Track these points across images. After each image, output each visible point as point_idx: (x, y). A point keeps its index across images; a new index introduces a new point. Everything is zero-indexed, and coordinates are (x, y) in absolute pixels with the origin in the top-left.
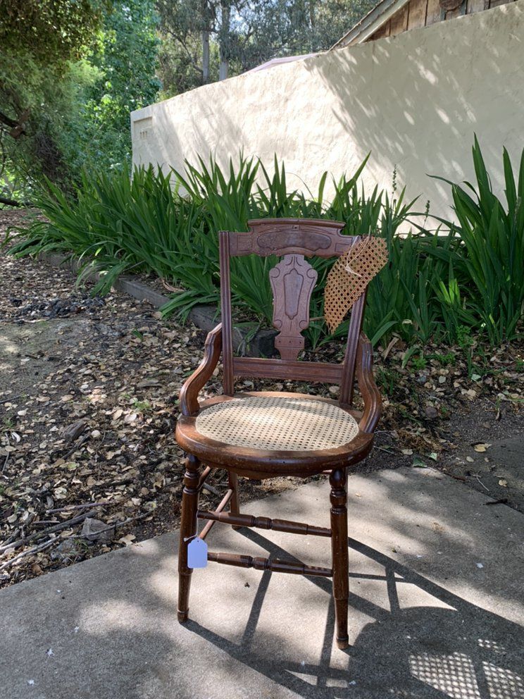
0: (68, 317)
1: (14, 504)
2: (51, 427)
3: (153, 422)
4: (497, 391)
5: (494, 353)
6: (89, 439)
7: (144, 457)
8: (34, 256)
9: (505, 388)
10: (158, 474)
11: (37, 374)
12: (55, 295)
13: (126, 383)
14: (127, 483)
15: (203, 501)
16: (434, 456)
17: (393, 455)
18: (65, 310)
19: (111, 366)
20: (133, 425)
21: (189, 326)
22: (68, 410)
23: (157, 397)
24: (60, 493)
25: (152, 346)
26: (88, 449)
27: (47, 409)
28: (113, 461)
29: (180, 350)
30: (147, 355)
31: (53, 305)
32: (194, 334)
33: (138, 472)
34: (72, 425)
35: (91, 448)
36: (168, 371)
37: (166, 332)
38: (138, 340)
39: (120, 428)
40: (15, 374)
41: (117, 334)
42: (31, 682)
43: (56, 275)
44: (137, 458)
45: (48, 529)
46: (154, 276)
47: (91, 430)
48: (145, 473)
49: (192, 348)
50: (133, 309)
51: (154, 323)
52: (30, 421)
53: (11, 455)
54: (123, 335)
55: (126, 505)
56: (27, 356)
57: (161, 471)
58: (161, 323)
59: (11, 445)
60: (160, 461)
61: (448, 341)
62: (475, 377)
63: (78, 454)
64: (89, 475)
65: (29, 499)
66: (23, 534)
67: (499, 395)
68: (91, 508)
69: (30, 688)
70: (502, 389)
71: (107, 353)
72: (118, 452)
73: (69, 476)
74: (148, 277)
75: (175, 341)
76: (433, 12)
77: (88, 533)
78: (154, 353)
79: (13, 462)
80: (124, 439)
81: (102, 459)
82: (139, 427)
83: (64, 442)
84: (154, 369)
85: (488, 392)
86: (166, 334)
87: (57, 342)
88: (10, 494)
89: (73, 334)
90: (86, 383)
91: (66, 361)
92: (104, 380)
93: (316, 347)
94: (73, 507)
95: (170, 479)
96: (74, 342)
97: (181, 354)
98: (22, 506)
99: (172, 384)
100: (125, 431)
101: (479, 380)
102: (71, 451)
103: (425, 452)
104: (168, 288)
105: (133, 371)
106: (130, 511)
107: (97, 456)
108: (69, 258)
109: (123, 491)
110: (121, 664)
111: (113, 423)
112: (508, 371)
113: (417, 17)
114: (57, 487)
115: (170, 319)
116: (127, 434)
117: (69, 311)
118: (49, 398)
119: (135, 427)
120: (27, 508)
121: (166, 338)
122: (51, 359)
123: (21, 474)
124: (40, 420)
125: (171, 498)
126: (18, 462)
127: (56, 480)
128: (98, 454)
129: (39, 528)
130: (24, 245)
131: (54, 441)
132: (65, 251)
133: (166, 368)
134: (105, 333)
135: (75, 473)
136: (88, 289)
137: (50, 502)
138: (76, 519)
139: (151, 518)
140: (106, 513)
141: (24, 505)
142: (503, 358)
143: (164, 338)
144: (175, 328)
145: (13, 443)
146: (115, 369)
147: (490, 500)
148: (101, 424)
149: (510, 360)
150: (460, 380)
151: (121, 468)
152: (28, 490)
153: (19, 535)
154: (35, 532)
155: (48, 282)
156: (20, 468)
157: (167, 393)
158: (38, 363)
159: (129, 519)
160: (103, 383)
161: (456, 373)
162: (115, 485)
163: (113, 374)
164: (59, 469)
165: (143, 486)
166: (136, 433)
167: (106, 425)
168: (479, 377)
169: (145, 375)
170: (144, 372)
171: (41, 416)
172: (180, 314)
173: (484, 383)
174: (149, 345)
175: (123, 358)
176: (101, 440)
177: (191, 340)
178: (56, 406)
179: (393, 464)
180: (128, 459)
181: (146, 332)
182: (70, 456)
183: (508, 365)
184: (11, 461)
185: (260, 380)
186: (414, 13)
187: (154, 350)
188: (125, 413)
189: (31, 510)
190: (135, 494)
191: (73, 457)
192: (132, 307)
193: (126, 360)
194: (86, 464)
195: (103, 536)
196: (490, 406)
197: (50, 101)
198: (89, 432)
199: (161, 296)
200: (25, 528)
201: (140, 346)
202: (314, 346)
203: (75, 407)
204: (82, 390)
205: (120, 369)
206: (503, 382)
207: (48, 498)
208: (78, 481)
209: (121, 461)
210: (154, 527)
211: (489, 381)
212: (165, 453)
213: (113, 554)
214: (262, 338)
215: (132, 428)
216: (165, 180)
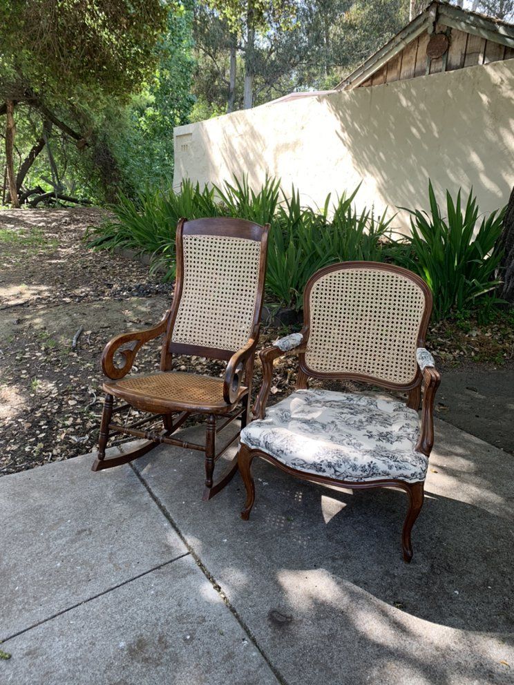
0: (150, 297)
5: (434, 326)
8: (109, 250)
9: (437, 348)
12: (135, 280)
18: (147, 292)
20: (204, 363)
27: (150, 354)
31: (138, 288)
39: (197, 364)
42: (175, 470)
43: (131, 266)
47: (180, 366)
52: (141, 360)
56: (131, 321)
69: (175, 472)
76: (421, 59)
89: (157, 308)
100: (200, 366)
108: (139, 253)
112: (441, 338)
113: (409, 62)
116: (202, 369)
117: (150, 293)
118: (149, 347)
122: (146, 324)
124: (147, 359)
130: (100, 241)
132: (133, 247)
136: (158, 277)
142: (439, 329)
149: (443, 330)
155: (126, 271)
171: (147, 357)
178: (155, 352)
186: (406, 58)
214: (283, 314)
215: (204, 365)
216: (210, 195)
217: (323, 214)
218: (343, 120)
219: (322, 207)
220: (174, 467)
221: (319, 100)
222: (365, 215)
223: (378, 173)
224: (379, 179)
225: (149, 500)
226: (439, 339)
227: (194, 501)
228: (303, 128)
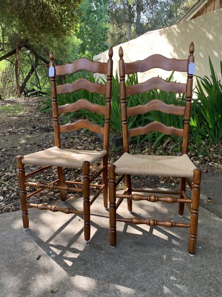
0: (49, 132)
1: (10, 191)
2: (31, 168)
4: (209, 162)
5: (212, 147)
8: (47, 112)
9: (212, 161)
11: (31, 150)
15: (76, 194)
16: (173, 184)
17: (156, 183)
18: (49, 130)
21: (92, 136)
25: (76, 142)
26: (41, 175)
28: (49, 180)
30: (73, 145)
32: (93, 138)
37: (83, 137)
38: (72, 140)
40: (24, 150)
41: (64, 138)
49: (91, 143)
51: (80, 134)
53: (14, 176)
54: (67, 138)
55: (48, 194)
56: (29, 144)
58: (82, 134)
59: (15, 173)
61: (194, 142)
62: (201, 156)
63: (37, 177)
65: (16, 190)
67: (210, 163)
70: (211, 161)
72: (51, 177)
74: (83, 118)
75: (85, 141)
76: (217, 7)
79: (14, 178)
80: (54, 172)
81: (45, 179)
85: (205, 162)
86: (83, 138)
87: (42, 140)
88: (10, 188)
89: (48, 137)
91: (43, 146)
93: (139, 143)
96: (48, 140)
97: (86, 145)
98: (12, 192)
101: (202, 157)
103: (170, 183)
106: (49, 196)
107: (43, 178)
110: (26, 239)
112: (216, 154)
113: (210, 10)
115: (86, 133)
117: (51, 130)
120: (14, 193)
121: (83, 140)
122: (38, 145)
123: (16, 182)
126: (16, 178)
128: (44, 177)
130: (44, 108)
139: (55, 198)
140: (40, 196)
141: (13, 191)
142: (215, 149)
143: (81, 139)
144: (87, 136)
145: (16, 173)
149: (217, 149)
150: (194, 157)
152: (17, 187)
153: (8, 200)
155: (48, 121)
156: (16, 180)
158: (33, 147)
161: (192, 154)
168: (202, 156)
173: (204, 159)
174: (75, 142)
177: (91, 141)
179: (154, 186)
181: (76, 137)
182: (34, 177)
183: (217, 151)
184: (13, 178)
185: (112, 154)
186: (208, 8)
187: (76, 144)
189: (15, 193)
191: (35, 177)
195: (36, 202)
196: (203, 167)
197: (62, 53)
201: (72, 142)
202: (138, 144)
206: (212, 158)
209: (51, 180)
210: (56, 201)
211: (206, 158)
212: (68, 178)
214: (116, 139)
226: (214, 155)
228: (152, 48)
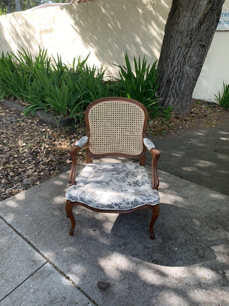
3: (34, 150)
6: (14, 157)
7: (34, 161)
10: (40, 165)
13: (20, 139)
14: (32, 169)
19: (12, 134)
20: (27, 152)
21: (35, 118)
22: (2, 150)
23: (32, 143)
24: (11, 174)
25: (24, 126)
26: (15, 160)
28: (25, 163)
29: (35, 126)
30: (23, 129)
32: (38, 120)
33: (34, 165)
34: (7, 154)
35: (16, 160)
36: (33, 134)
37: (27, 120)
38: (18, 124)
39: (23, 153)
41: (9, 122)
42: (27, 215)
44: (32, 161)
45: (12, 184)
46: (15, 99)
47: (14, 155)
48: (36, 165)
49: (38, 125)
50: (12, 112)
51: (22, 117)
54: (12, 123)
55: (33, 174)
57: (41, 164)
58: (25, 117)
60: (40, 162)
63: (12, 162)
64: (18, 168)
65: (2, 177)
66: (5, 186)
68: (23, 177)
69: (27, 217)
71: (9, 129)
72: (26, 160)
73: (12, 169)
74: (14, 99)
75: (32, 123)
77: (26, 182)
78: (26, 128)
80: (26, 156)
81: (21, 163)
82: (29, 152)
83: (6, 159)
84: (28, 134)
86: (27, 121)
90: (5, 140)
92: (12, 139)
94: (17, 177)
95: (45, 166)
97: (35, 128)
99: (36, 138)
100: (25, 154)
102: (10, 162)
104: (23, 104)
105: (21, 135)
106: (36, 176)
109: (31, 171)
111: (20, 152)
114: (9, 172)
115: (27, 115)
119: (28, 153)
120: (2, 179)
125: (47, 171)
127: (8, 170)
128: (19, 161)
129: (9, 184)
131: (2, 160)
133: (32, 133)
134: (5, 122)
135: (14, 168)
137: (9, 177)
138: (20, 180)
139: (43, 177)
140: (28, 177)
143: (27, 123)
144: (30, 119)
146: (14, 135)
147: (134, 161)
148: (16, 152)
151: (28, 165)
153: (4, 186)
154: (8, 185)
157: (35, 141)
159: (36, 178)
160: (11, 140)
162: (28, 170)
163: (14, 136)
164: (8, 167)
165: (37, 169)
166: (29, 154)
167: (18, 153)
169: (25, 136)
170: (25, 135)
172: (31, 113)
175: (15, 130)
176: (18, 157)
177: (37, 122)
180: (29, 162)
181: (20, 121)
182: (10, 163)
187: (25, 127)
188: (23, 148)
189: (4, 179)
190: (35, 171)
191: (11, 163)
192: (11, 111)
193: (16, 131)
194: (16, 165)
195: (30, 183)
198: (13, 156)
199: (21, 107)
200: (5, 184)
201: (20, 126)
203: (5, 148)
204: (5, 143)
205: (16, 134)
207: (8, 176)
208: (16, 170)
209: (27, 163)
210: (44, 179)
212: (41, 159)
213: (35, 187)
214: (64, 121)
215: (27, 153)
216: (10, 57)
217: (72, 68)
218: (74, 19)
219: (72, 64)
220: (26, 214)
221: (62, 9)
222: (94, 68)
223: (95, 47)
224: (95, 49)
225: (17, 236)
227: (42, 231)
228: (54, 22)
